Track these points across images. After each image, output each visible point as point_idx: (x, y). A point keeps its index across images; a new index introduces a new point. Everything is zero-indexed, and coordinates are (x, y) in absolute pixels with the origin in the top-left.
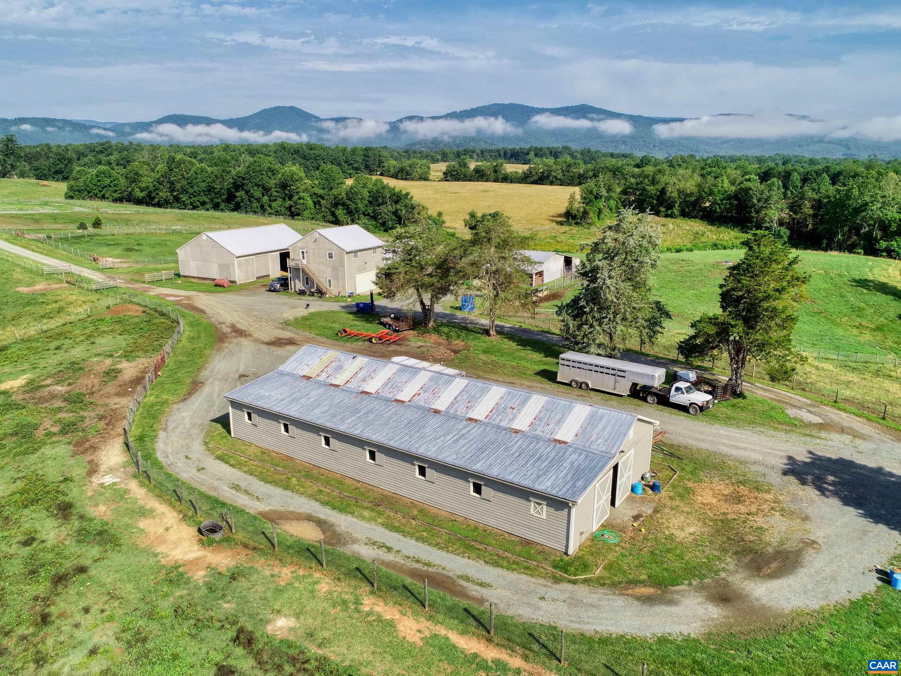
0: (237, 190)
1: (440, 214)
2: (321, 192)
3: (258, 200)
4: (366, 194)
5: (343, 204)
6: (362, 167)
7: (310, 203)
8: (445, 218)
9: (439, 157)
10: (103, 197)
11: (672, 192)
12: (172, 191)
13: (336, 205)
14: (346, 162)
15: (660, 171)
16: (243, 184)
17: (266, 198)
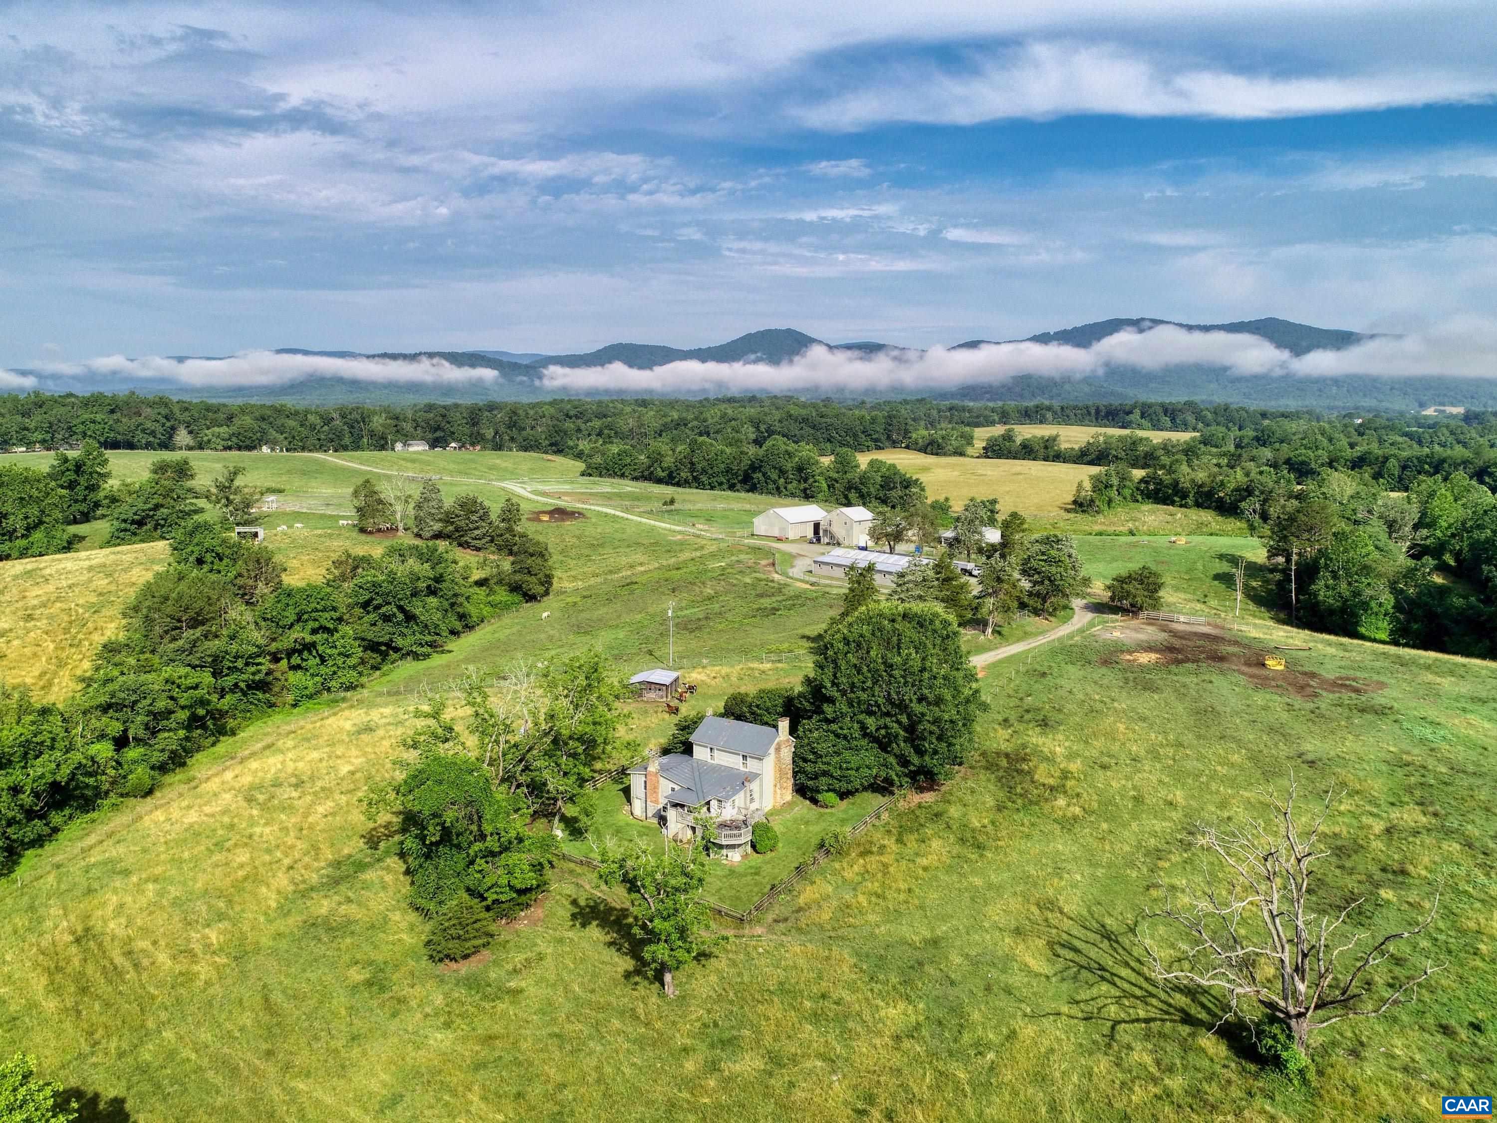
0: (754, 472)
1: (947, 499)
2: (835, 476)
3: (775, 482)
4: (879, 479)
5: (856, 489)
6: (883, 438)
7: (825, 486)
8: (951, 503)
9: (996, 418)
10: (623, 476)
11: (1185, 483)
12: (692, 472)
13: (849, 489)
14: (863, 432)
15: (1177, 461)
16: (761, 466)
17: (782, 480)
